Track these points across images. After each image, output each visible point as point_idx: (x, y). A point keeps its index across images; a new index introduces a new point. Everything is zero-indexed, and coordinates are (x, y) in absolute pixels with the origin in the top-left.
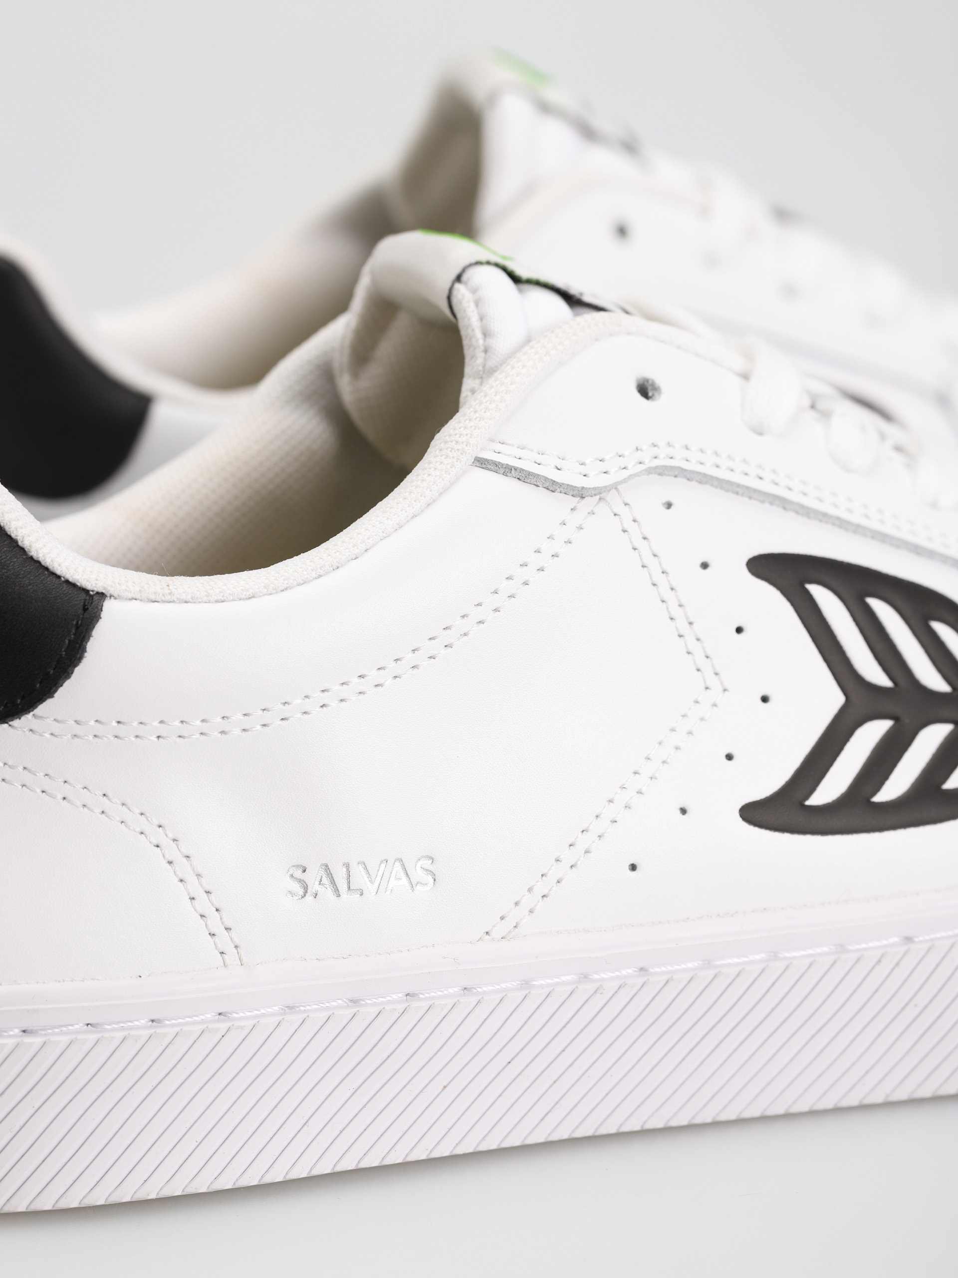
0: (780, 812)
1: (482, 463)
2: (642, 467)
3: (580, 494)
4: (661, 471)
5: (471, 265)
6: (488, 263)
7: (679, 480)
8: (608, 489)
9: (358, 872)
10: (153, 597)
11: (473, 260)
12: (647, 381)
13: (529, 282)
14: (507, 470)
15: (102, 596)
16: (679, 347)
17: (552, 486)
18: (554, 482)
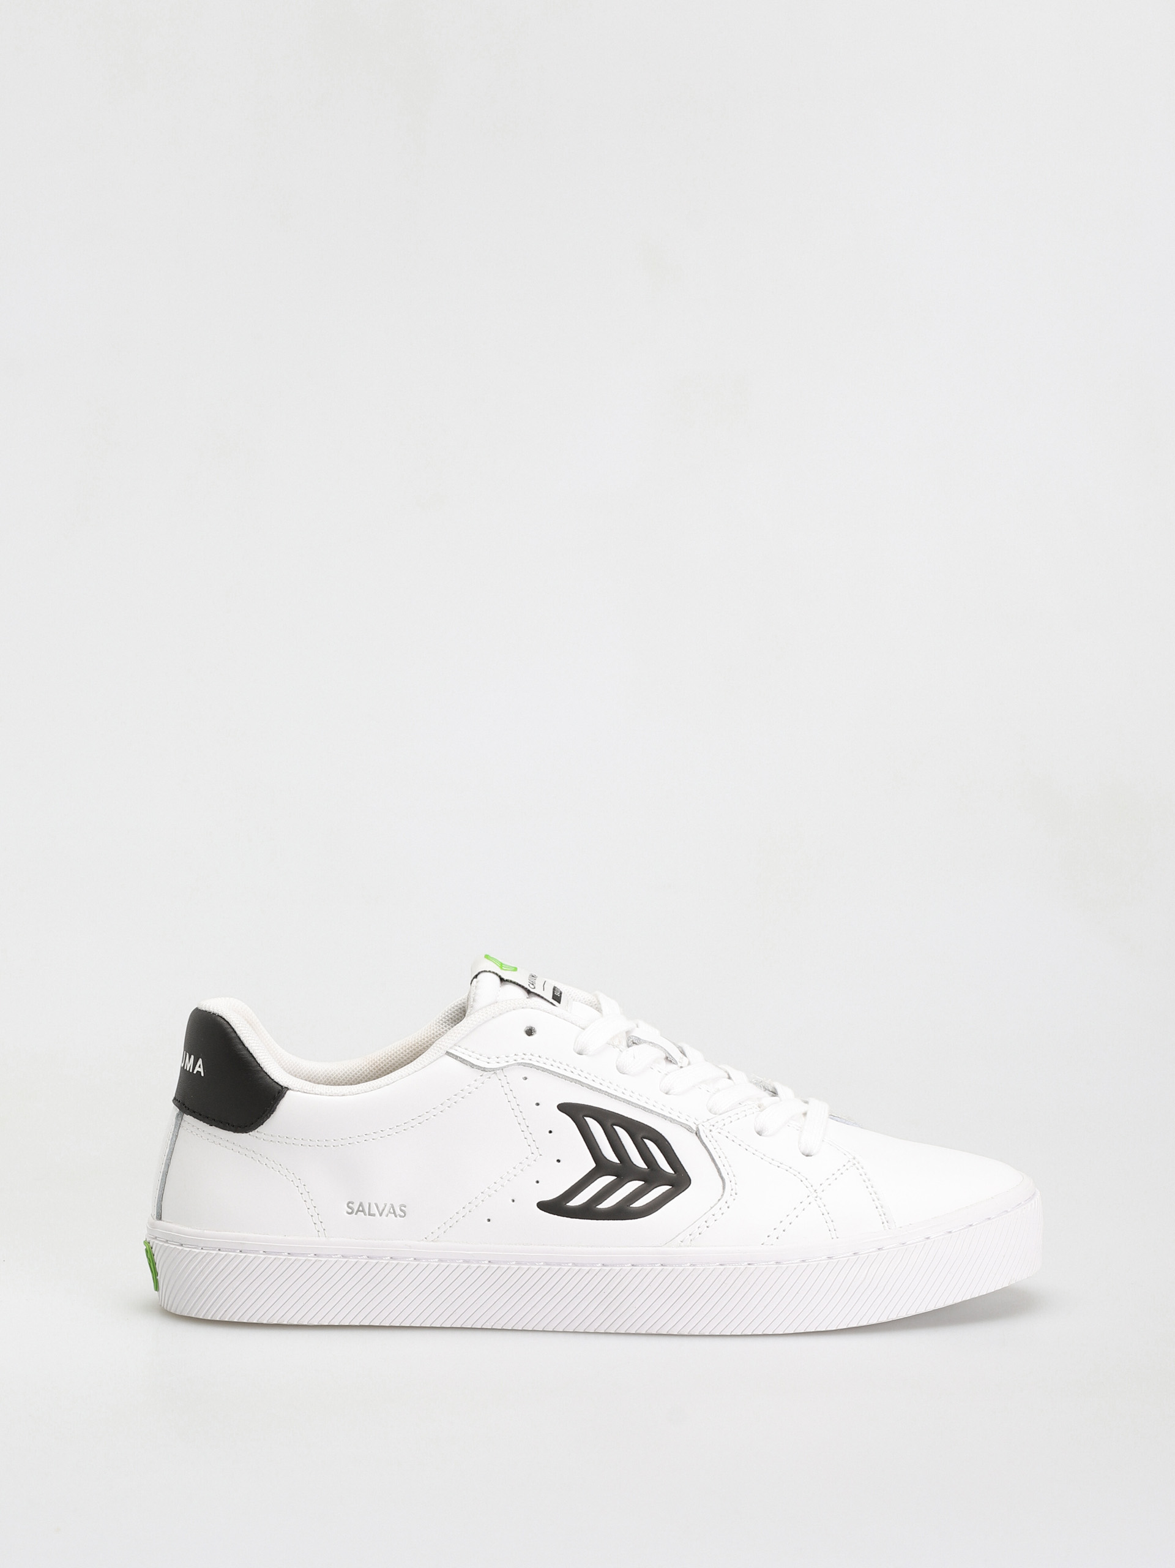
0: (555, 1207)
1: (448, 1053)
2: (515, 1062)
3: (484, 1070)
4: (525, 1065)
5: (482, 972)
6: (490, 971)
7: (533, 1069)
8: (498, 1069)
9: (374, 1207)
10: (305, 1091)
11: (483, 970)
12: (532, 1028)
13: (507, 981)
14: (456, 1057)
15: (287, 1089)
16: (556, 1016)
17: (472, 1066)
18: (473, 1064)
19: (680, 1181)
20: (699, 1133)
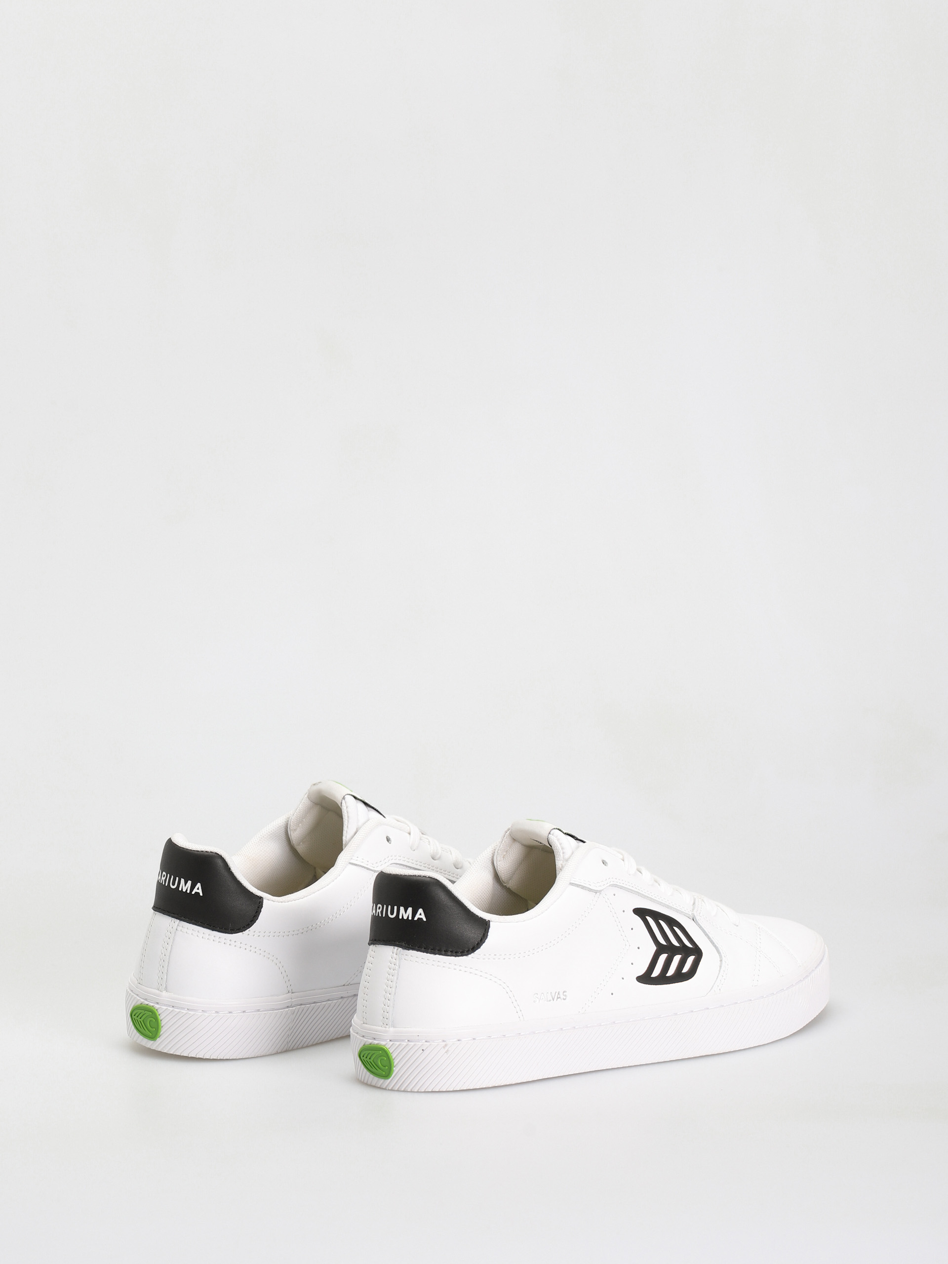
0: (646, 978)
1: (571, 884)
2: (608, 884)
3: (596, 892)
4: (612, 885)
7: (617, 888)
8: (601, 890)
9: (549, 995)
12: (604, 860)
13: (566, 834)
14: (576, 886)
17: (589, 890)
19: (697, 952)
20: (695, 918)
